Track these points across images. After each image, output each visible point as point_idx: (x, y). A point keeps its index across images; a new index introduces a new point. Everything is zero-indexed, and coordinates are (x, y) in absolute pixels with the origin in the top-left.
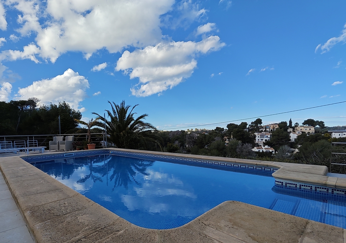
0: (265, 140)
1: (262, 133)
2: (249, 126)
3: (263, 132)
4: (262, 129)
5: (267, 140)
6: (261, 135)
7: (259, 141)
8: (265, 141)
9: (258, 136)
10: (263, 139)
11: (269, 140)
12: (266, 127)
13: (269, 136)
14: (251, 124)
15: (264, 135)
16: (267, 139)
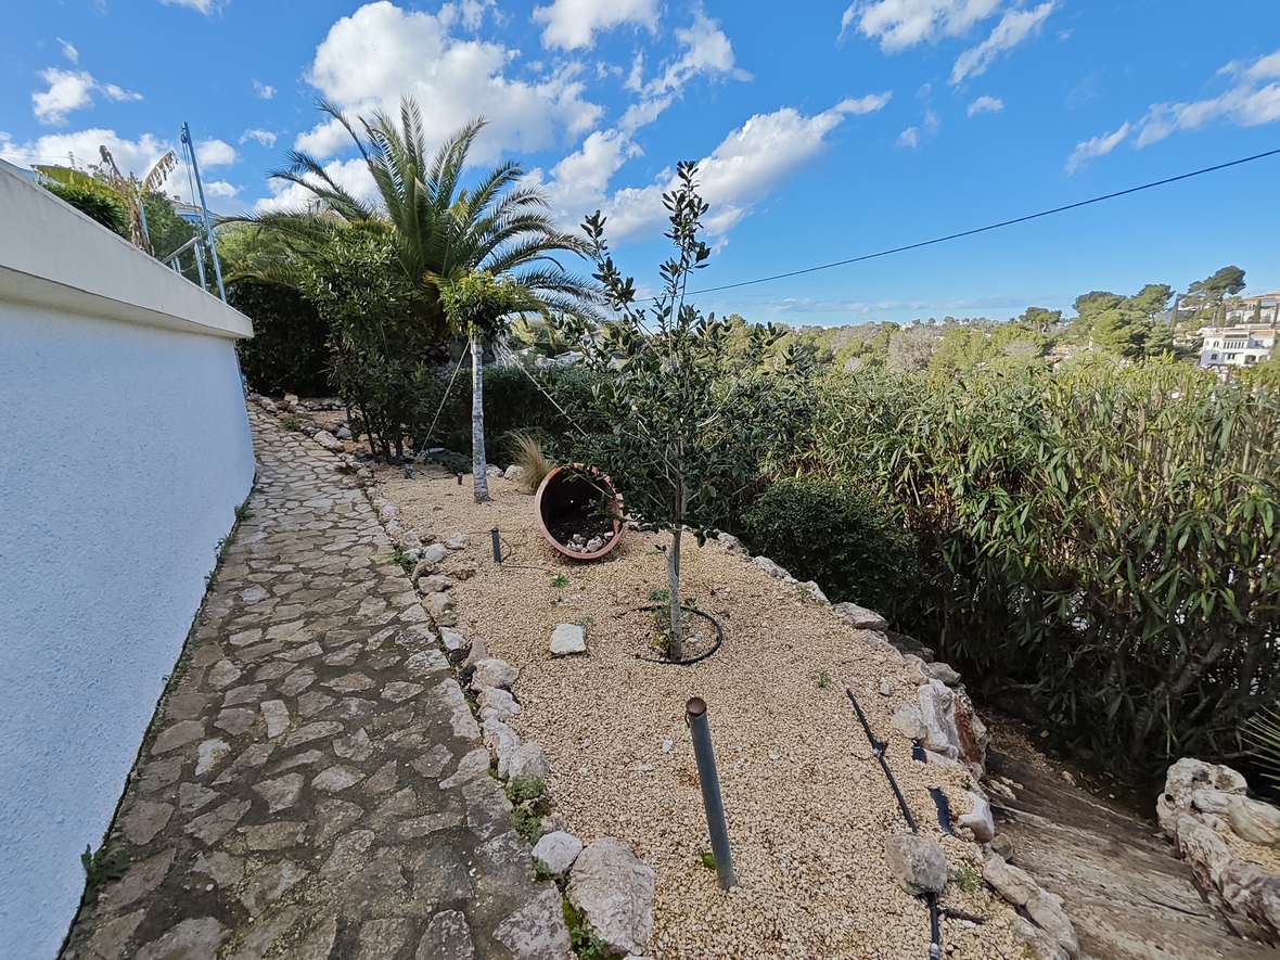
0: (1248, 357)
1: (1237, 326)
2: (1178, 300)
3: (1243, 323)
4: (1238, 313)
5: (1254, 358)
6: (1227, 336)
7: (1214, 362)
8: (1246, 362)
9: (1212, 341)
10: (1234, 355)
11: (1266, 356)
12: (1260, 302)
13: (1269, 342)
14: (1190, 291)
15: (1245, 336)
16: (1257, 353)
